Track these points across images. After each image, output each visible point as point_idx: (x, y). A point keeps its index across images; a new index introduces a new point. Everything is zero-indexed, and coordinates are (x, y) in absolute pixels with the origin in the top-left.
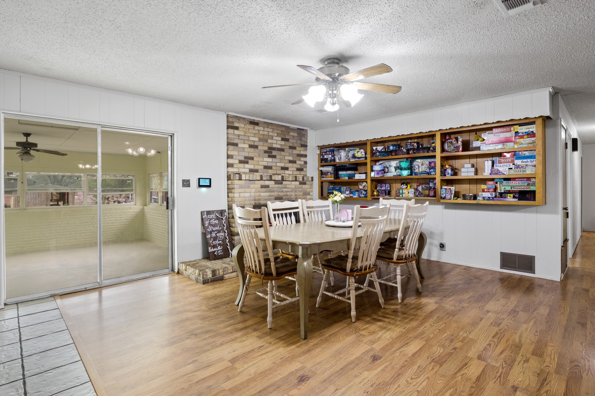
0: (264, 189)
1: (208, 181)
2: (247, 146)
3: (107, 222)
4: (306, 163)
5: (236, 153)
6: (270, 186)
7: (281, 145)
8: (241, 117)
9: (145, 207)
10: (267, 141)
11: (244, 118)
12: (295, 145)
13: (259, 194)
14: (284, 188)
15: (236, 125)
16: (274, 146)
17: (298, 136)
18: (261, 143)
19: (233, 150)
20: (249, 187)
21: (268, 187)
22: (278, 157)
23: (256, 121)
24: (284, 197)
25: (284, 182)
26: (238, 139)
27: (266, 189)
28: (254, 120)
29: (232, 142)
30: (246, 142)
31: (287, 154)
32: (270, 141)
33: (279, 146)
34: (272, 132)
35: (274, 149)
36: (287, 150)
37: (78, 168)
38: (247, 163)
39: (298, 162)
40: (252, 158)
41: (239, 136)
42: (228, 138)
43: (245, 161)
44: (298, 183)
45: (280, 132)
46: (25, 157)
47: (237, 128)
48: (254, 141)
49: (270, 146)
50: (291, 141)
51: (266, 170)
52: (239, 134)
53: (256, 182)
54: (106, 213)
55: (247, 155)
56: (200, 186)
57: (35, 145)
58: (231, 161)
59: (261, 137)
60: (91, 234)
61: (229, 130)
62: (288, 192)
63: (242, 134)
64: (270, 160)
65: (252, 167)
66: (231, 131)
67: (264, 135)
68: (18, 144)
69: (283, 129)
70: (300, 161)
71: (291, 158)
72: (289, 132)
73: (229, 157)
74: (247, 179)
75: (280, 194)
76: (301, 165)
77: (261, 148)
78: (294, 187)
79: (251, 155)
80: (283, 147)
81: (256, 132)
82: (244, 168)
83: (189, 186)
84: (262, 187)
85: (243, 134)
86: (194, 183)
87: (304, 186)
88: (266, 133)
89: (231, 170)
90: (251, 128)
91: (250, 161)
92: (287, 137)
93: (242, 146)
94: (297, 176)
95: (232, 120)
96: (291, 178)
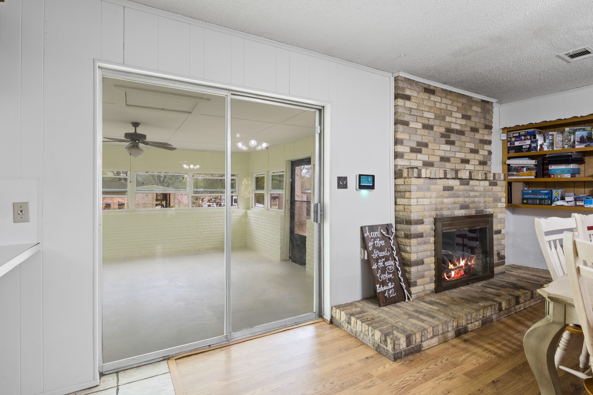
0: (447, 193)
1: (370, 179)
2: (420, 126)
3: (210, 227)
4: (490, 153)
5: (407, 137)
6: (455, 188)
7: (461, 125)
8: (415, 81)
9: (249, 211)
10: (444, 119)
11: (417, 83)
12: (478, 126)
13: (441, 200)
14: (471, 191)
15: (408, 92)
16: (454, 126)
17: (481, 112)
18: (438, 122)
19: (403, 132)
20: (429, 190)
21: (452, 188)
22: (457, 143)
23: (432, 88)
24: (471, 206)
25: (471, 182)
26: (410, 114)
27: (450, 192)
28: (430, 85)
29: (402, 119)
30: (419, 119)
31: (468, 139)
32: (448, 119)
33: (458, 127)
34: (451, 105)
35: (453, 131)
36: (468, 133)
37: (183, 167)
38: (420, 151)
39: (481, 152)
40: (426, 145)
41: (410, 109)
42: (396, 113)
43: (418, 149)
44: (487, 183)
45: (460, 105)
46: (134, 151)
47: (408, 98)
48: (428, 119)
49: (448, 126)
50: (473, 119)
51: (443, 163)
52: (411, 106)
53: (438, 181)
54: (210, 217)
55: (419, 139)
56: (361, 187)
57: (144, 136)
58: (400, 149)
59: (438, 112)
60: (195, 239)
61: (399, 100)
63: (414, 107)
64: (447, 147)
65: (426, 158)
66: (400, 102)
67: (441, 109)
68: (127, 135)
69: (465, 101)
70: (483, 149)
71: (472, 146)
72: (471, 106)
73: (397, 142)
74: (427, 176)
75: (466, 200)
76: (484, 156)
77: (437, 130)
78: (482, 189)
79: (425, 140)
80: (464, 129)
81: (431, 104)
82: (416, 160)
83: (345, 186)
84: (446, 189)
85: (416, 108)
86: (352, 182)
87: (494, 188)
88: (444, 106)
89: (400, 162)
90: (426, 98)
91: (424, 150)
92: (469, 113)
93: (414, 126)
95: (402, 86)
96: (480, 175)
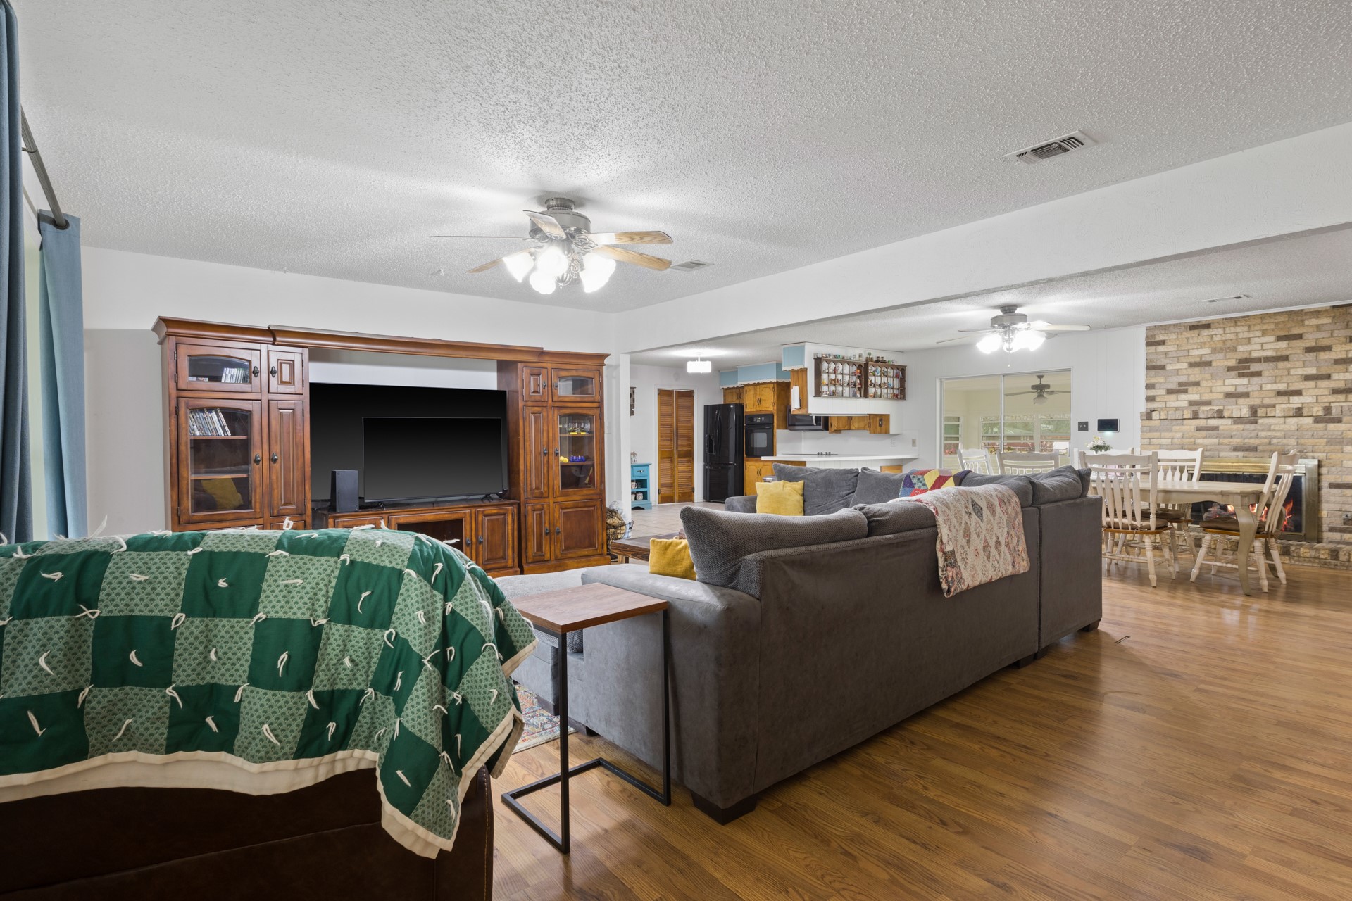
0: (1204, 433)
2: (1185, 365)
5: (1161, 380)
6: (1221, 428)
7: (1277, 350)
8: (1170, 325)
10: (1235, 349)
12: (1325, 342)
13: (1192, 440)
14: (1263, 430)
15: (1161, 338)
16: (1255, 355)
17: (1334, 323)
18: (1221, 356)
19: (1157, 377)
21: (1216, 428)
22: (1265, 373)
23: (1204, 323)
24: (1259, 448)
25: (1260, 421)
26: (1166, 358)
27: (1210, 432)
28: (1199, 322)
29: (1154, 364)
30: (1182, 359)
31: (1299, 364)
32: (1240, 348)
33: (1270, 354)
34: (1249, 331)
35: (1258, 360)
36: (1298, 357)
38: (1186, 392)
39: (1335, 376)
40: (1197, 384)
41: (1166, 353)
42: (1147, 360)
43: (1182, 389)
45: (1272, 326)
47: (1163, 343)
48: (1201, 356)
49: (1245, 356)
50: (1309, 336)
51: (1232, 400)
52: (1166, 350)
53: (1186, 422)
55: (1184, 379)
56: (1101, 429)
57: (1048, 386)
58: (1152, 393)
59: (1219, 345)
61: (1150, 347)
62: (1275, 437)
63: (1172, 349)
64: (1245, 381)
65: (1196, 397)
66: (1152, 349)
67: (1224, 342)
68: (1034, 387)
70: (1346, 372)
71: (1312, 371)
72: (1303, 321)
73: (1150, 386)
75: (1246, 441)
77: (1218, 364)
78: (1294, 428)
79: (1192, 379)
80: (1285, 353)
81: (1206, 339)
82: (1177, 401)
83: (1086, 429)
84: (1199, 429)
85: (1175, 350)
86: (1093, 426)
87: (1331, 426)
88: (1232, 336)
89: (1152, 405)
90: (1193, 335)
91: (1190, 389)
92: (1296, 331)
93: (1175, 368)
94: (1332, 405)
95: (1155, 333)
96: (1277, 412)
